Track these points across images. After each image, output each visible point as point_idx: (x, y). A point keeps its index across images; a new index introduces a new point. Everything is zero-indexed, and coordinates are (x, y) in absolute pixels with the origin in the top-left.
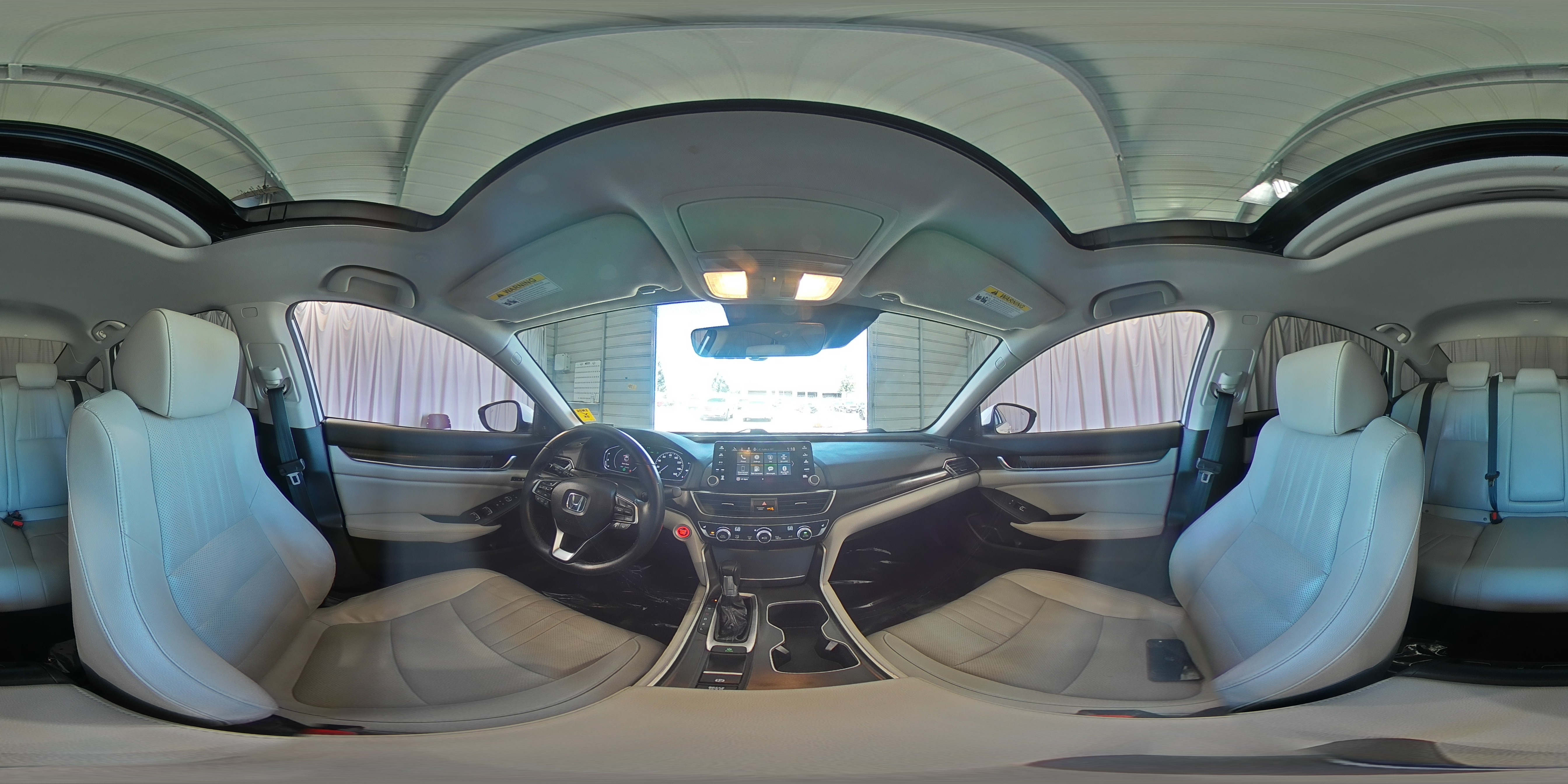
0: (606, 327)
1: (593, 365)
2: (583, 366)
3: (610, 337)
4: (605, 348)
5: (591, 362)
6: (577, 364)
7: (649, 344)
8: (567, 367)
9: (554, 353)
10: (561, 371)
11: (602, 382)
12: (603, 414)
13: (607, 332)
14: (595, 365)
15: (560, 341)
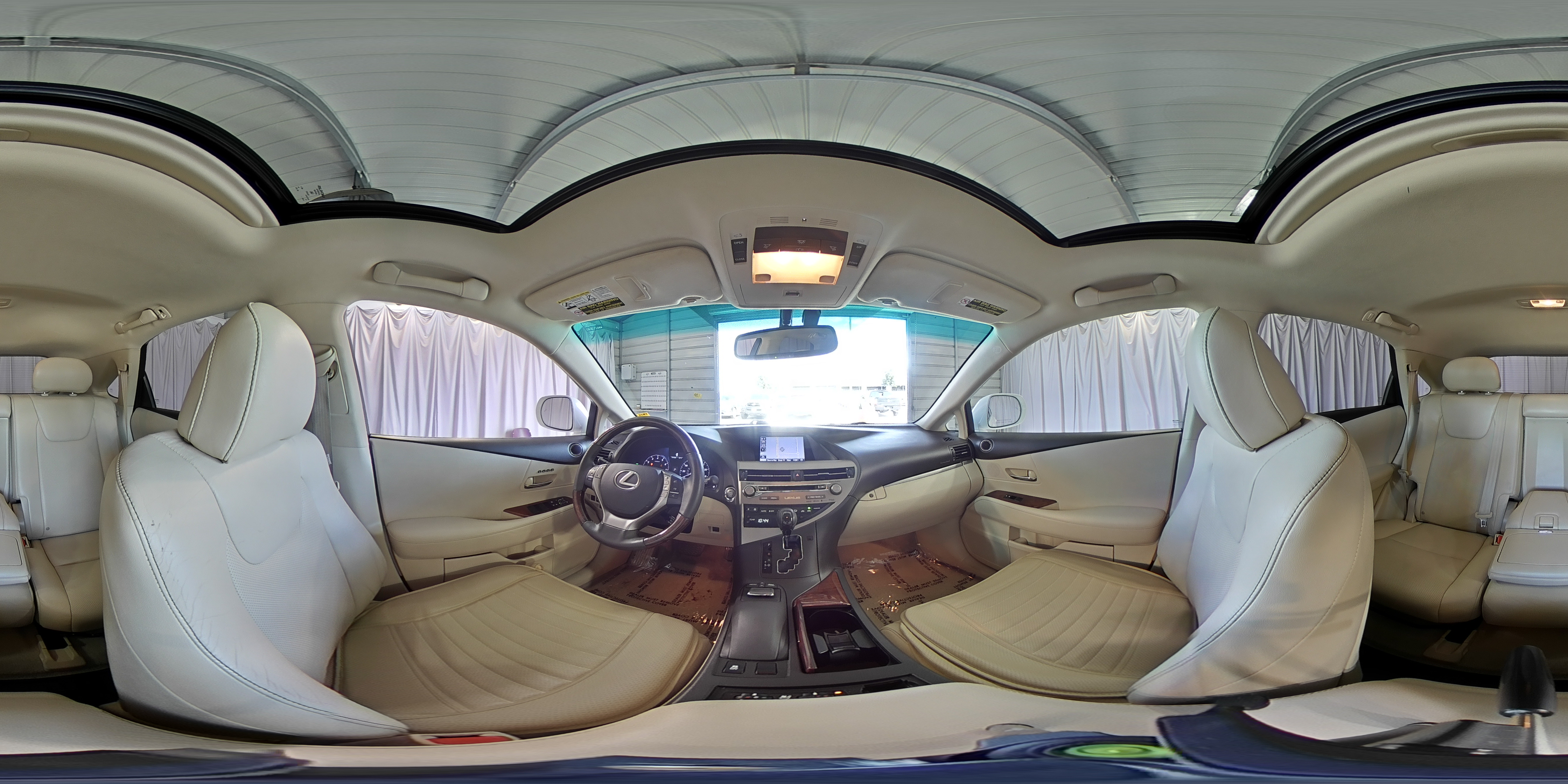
0: (671, 340)
1: (658, 375)
2: (649, 376)
3: (674, 350)
4: (670, 360)
5: (657, 373)
6: (643, 374)
8: (634, 377)
9: (620, 362)
10: (629, 379)
11: (668, 391)
13: (672, 344)
14: (661, 375)
15: (625, 352)
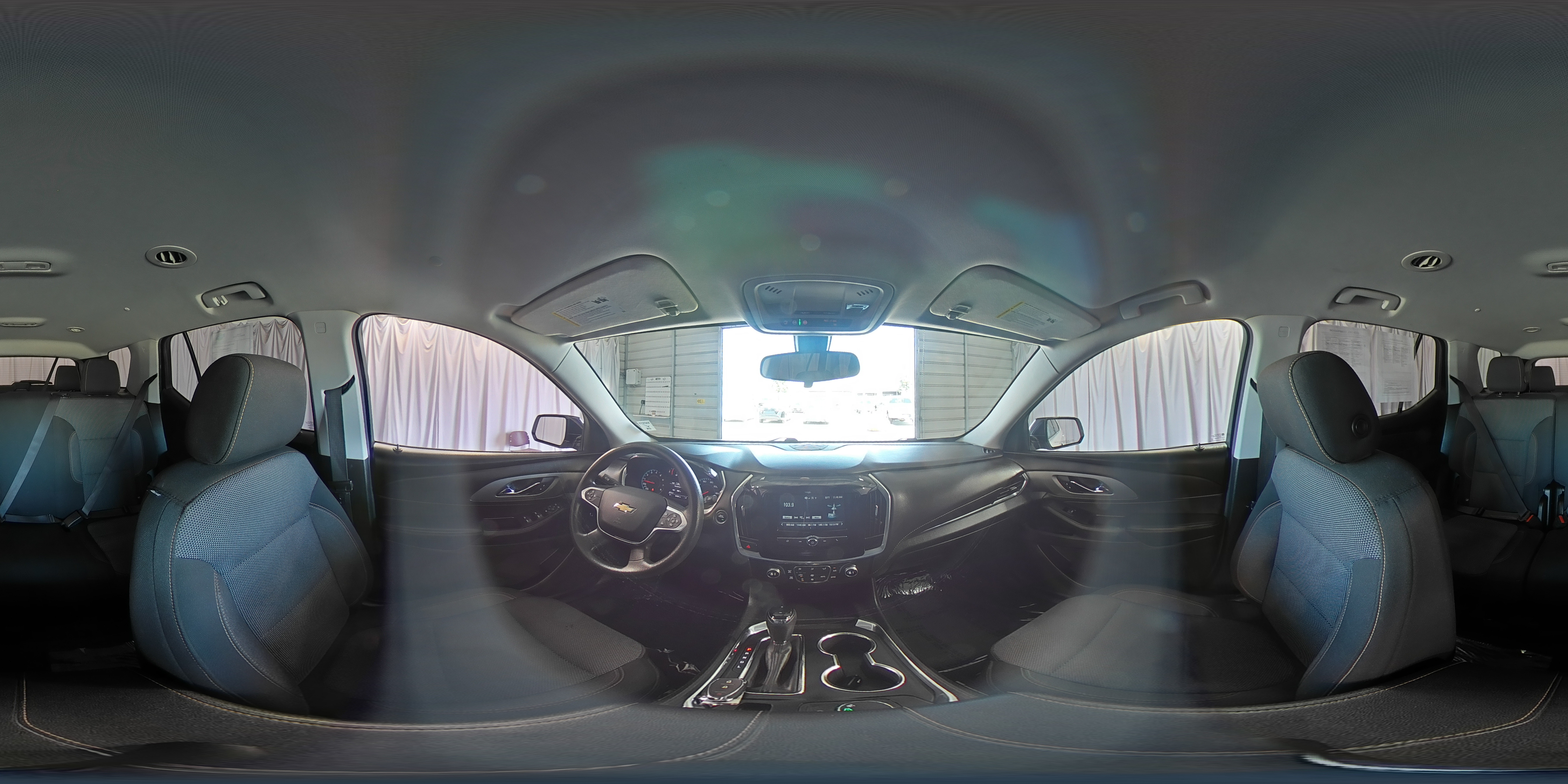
0: (675, 345)
1: (663, 381)
2: (653, 381)
3: (680, 355)
4: (675, 365)
5: (662, 378)
6: (648, 379)
7: (717, 363)
8: (639, 382)
9: (625, 367)
10: (632, 385)
11: (672, 397)
12: (673, 427)
13: (676, 350)
14: (666, 380)
15: (630, 356)
